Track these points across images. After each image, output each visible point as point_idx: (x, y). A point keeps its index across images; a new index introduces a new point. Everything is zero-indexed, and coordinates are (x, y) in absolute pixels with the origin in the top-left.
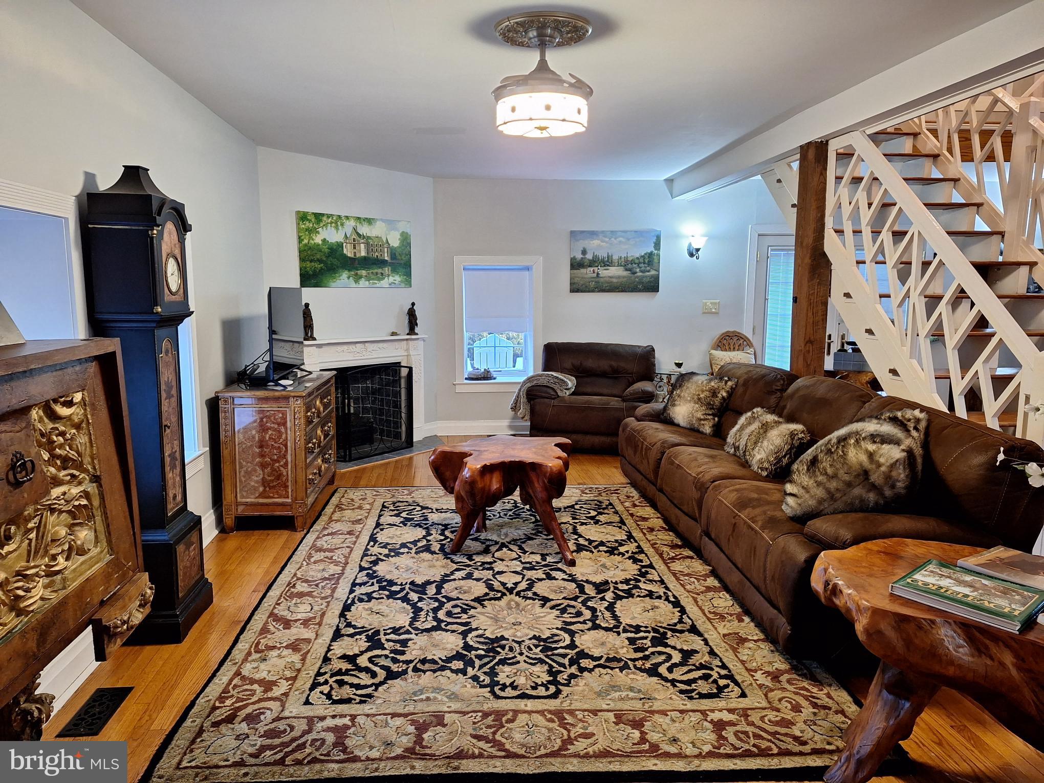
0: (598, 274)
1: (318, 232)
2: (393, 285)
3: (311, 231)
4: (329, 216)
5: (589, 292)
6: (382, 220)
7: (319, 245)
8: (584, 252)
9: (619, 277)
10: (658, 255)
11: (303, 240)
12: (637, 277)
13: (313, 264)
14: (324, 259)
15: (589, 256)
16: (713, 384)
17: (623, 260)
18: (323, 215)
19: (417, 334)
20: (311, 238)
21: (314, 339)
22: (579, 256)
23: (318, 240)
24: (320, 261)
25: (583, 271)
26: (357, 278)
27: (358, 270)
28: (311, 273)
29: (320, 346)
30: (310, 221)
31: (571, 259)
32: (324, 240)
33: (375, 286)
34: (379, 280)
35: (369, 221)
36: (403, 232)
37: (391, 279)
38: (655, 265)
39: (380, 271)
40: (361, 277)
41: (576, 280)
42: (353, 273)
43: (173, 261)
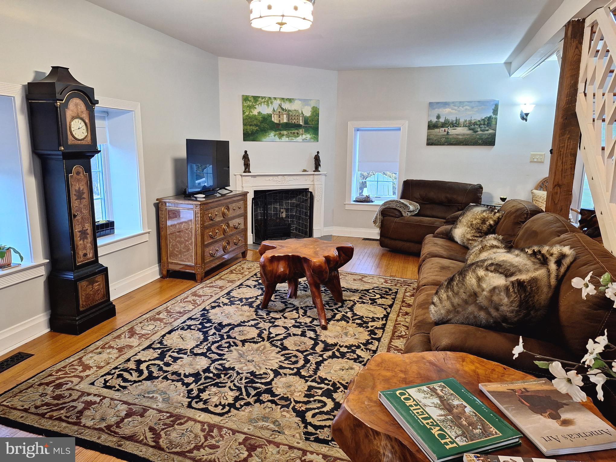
0: (448, 132)
1: (255, 108)
2: (305, 141)
3: (251, 107)
4: (263, 98)
5: (440, 145)
6: (300, 100)
7: (256, 116)
8: (438, 117)
9: (464, 135)
10: (496, 119)
11: (245, 113)
12: (478, 135)
13: (251, 127)
14: (259, 124)
15: (442, 120)
16: (484, 214)
17: (467, 122)
18: (259, 97)
19: (320, 171)
20: (250, 111)
21: (250, 172)
22: (434, 120)
23: (255, 112)
24: (256, 125)
25: (437, 130)
26: (281, 136)
27: (281, 131)
28: (250, 132)
29: (254, 176)
30: (250, 101)
31: (429, 122)
32: (259, 113)
33: (293, 141)
34: (296, 137)
35: (290, 100)
36: (314, 107)
37: (304, 136)
38: (493, 126)
39: (296, 131)
40: (283, 135)
41: (432, 137)
42: (278, 133)
43: (80, 121)
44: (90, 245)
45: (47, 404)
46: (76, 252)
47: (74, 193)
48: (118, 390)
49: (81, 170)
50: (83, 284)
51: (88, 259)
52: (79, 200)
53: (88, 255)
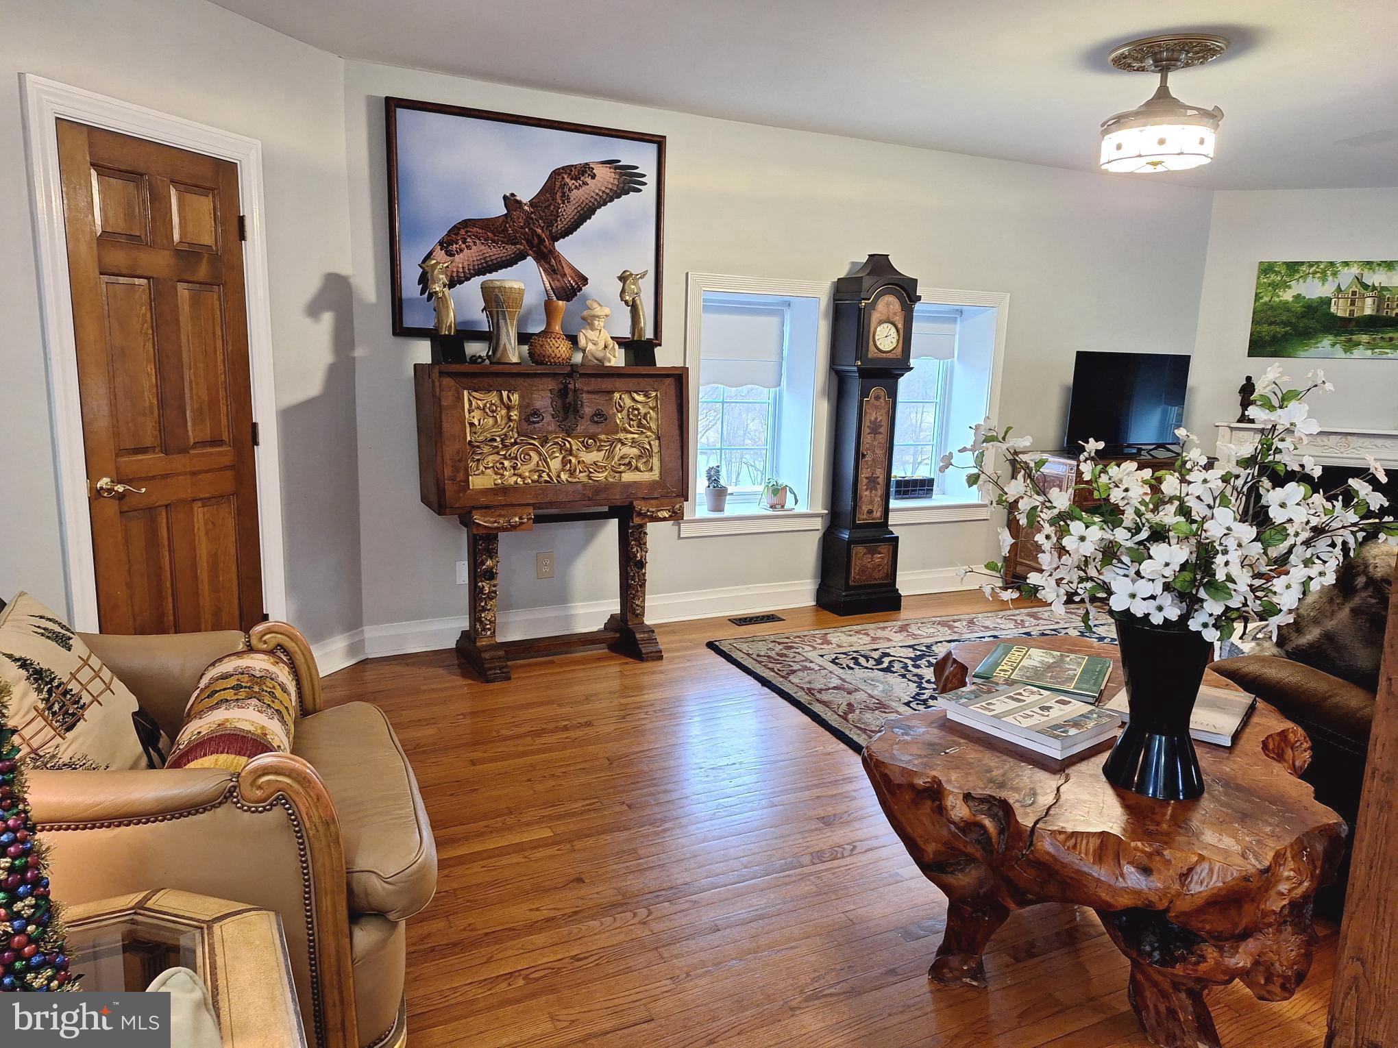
1: (1289, 287)
3: (1277, 286)
7: (1288, 303)
20: (1275, 295)
21: (1252, 422)
27: (1353, 334)
28: (1268, 338)
30: (1277, 273)
32: (1298, 297)
35: (1389, 265)
43: (890, 326)
44: (879, 499)
45: (768, 657)
46: (859, 504)
47: (868, 424)
48: (843, 668)
49: (883, 394)
50: (859, 550)
51: (873, 519)
52: (873, 435)
53: (875, 513)
